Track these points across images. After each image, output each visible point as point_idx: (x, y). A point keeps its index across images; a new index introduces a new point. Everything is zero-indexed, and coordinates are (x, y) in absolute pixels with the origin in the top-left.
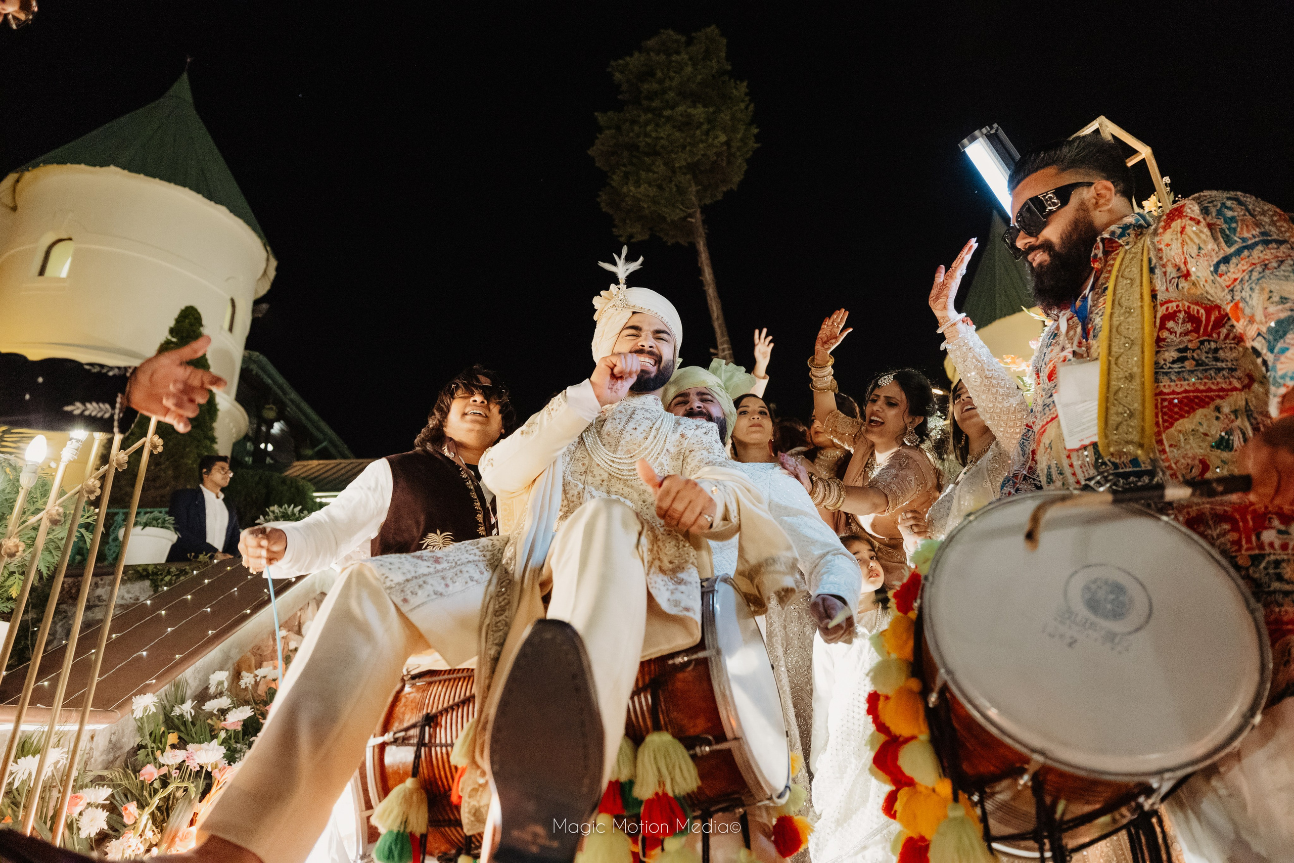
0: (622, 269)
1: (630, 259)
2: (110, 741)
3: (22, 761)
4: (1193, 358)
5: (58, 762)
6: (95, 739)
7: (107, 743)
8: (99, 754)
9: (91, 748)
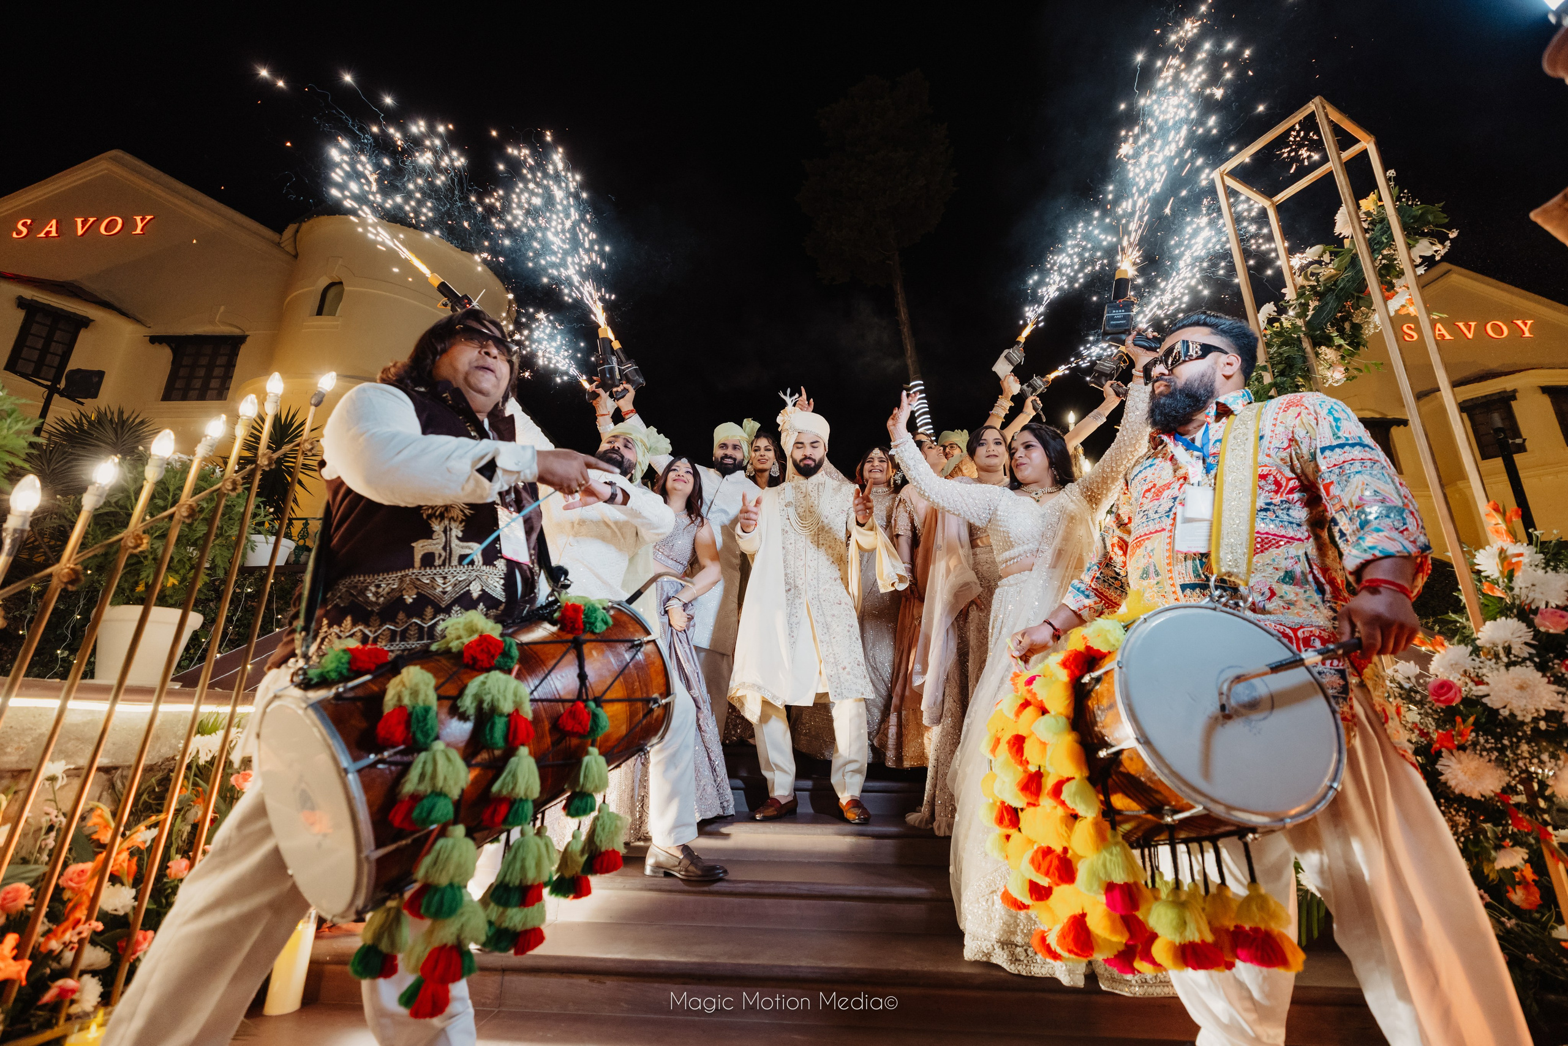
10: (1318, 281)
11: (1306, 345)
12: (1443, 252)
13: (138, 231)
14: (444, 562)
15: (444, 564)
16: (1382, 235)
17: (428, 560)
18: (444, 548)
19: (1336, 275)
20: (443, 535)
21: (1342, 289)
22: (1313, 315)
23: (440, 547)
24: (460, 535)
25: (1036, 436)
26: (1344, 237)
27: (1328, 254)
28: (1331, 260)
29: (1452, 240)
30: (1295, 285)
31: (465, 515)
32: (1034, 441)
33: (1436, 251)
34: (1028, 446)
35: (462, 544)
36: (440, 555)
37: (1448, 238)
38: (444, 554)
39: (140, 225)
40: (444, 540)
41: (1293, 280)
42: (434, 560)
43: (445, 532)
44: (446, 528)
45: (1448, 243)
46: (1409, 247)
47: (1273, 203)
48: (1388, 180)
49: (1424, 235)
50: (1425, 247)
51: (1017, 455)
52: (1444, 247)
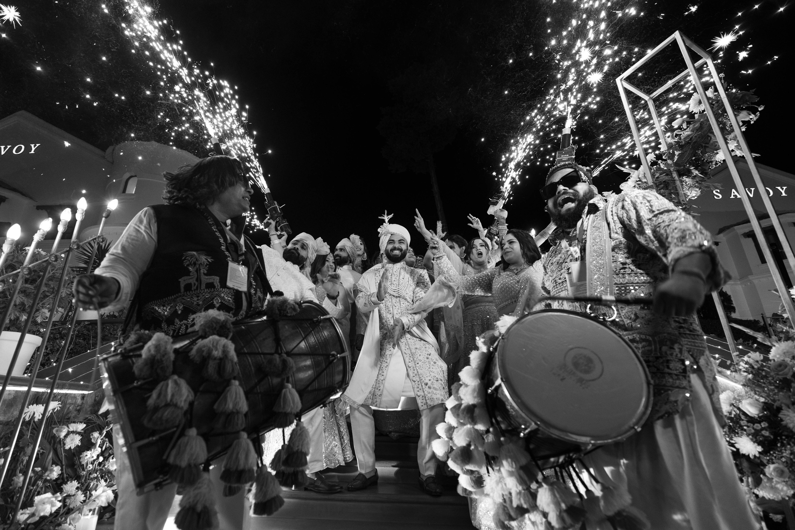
0: (386, 218)
1: (388, 215)
2: (95, 400)
3: (31, 407)
4: (629, 268)
5: (55, 409)
6: (85, 399)
7: (93, 401)
8: (88, 406)
9: (82, 403)
10: (680, 139)
11: (675, 175)
12: (755, 119)
13: (32, 152)
14: (197, 288)
15: (197, 289)
16: (718, 110)
17: (188, 287)
18: (197, 280)
19: (691, 134)
20: (195, 273)
21: (695, 142)
22: (678, 159)
23: (195, 279)
24: (206, 272)
25: (515, 236)
26: (695, 113)
27: (685, 123)
28: (688, 127)
29: (760, 112)
30: (666, 143)
31: (208, 261)
32: (515, 240)
33: (751, 119)
34: (511, 242)
35: (207, 277)
36: (195, 284)
37: (758, 111)
38: (197, 283)
39: (33, 149)
40: (196, 276)
41: (665, 140)
42: (191, 287)
43: (197, 271)
44: (197, 269)
45: (758, 114)
46: (736, 116)
47: (651, 98)
48: (720, 79)
49: (743, 109)
50: (744, 116)
51: (505, 247)
52: (756, 116)
